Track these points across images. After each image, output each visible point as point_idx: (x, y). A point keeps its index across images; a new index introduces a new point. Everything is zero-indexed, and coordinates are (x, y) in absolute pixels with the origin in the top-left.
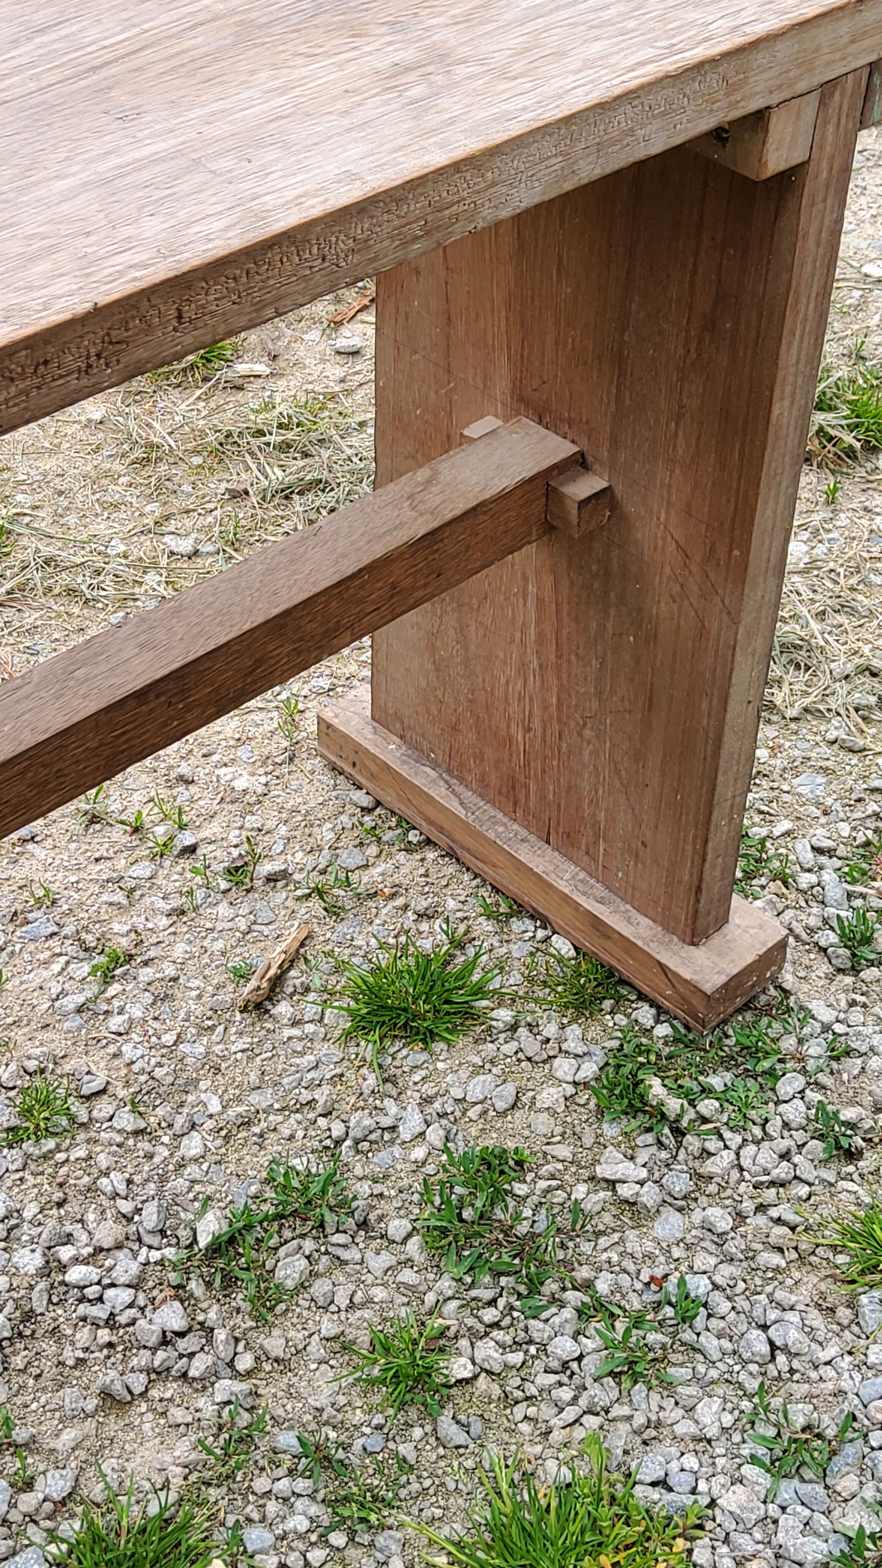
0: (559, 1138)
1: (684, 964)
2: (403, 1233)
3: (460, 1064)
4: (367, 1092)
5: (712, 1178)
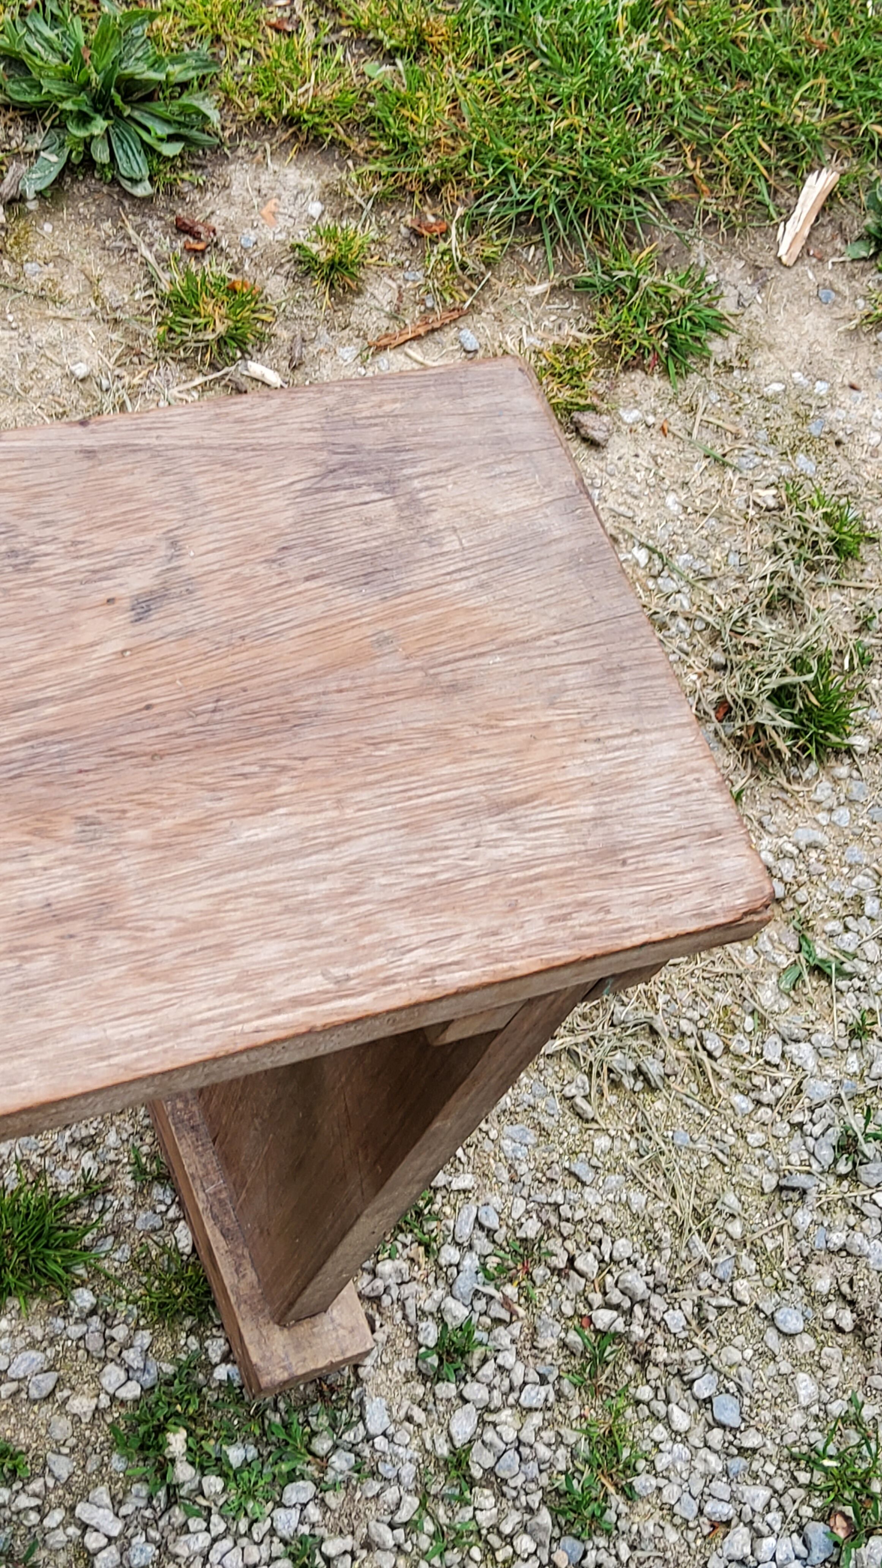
0: (67, 1451)
5: (177, 1556)
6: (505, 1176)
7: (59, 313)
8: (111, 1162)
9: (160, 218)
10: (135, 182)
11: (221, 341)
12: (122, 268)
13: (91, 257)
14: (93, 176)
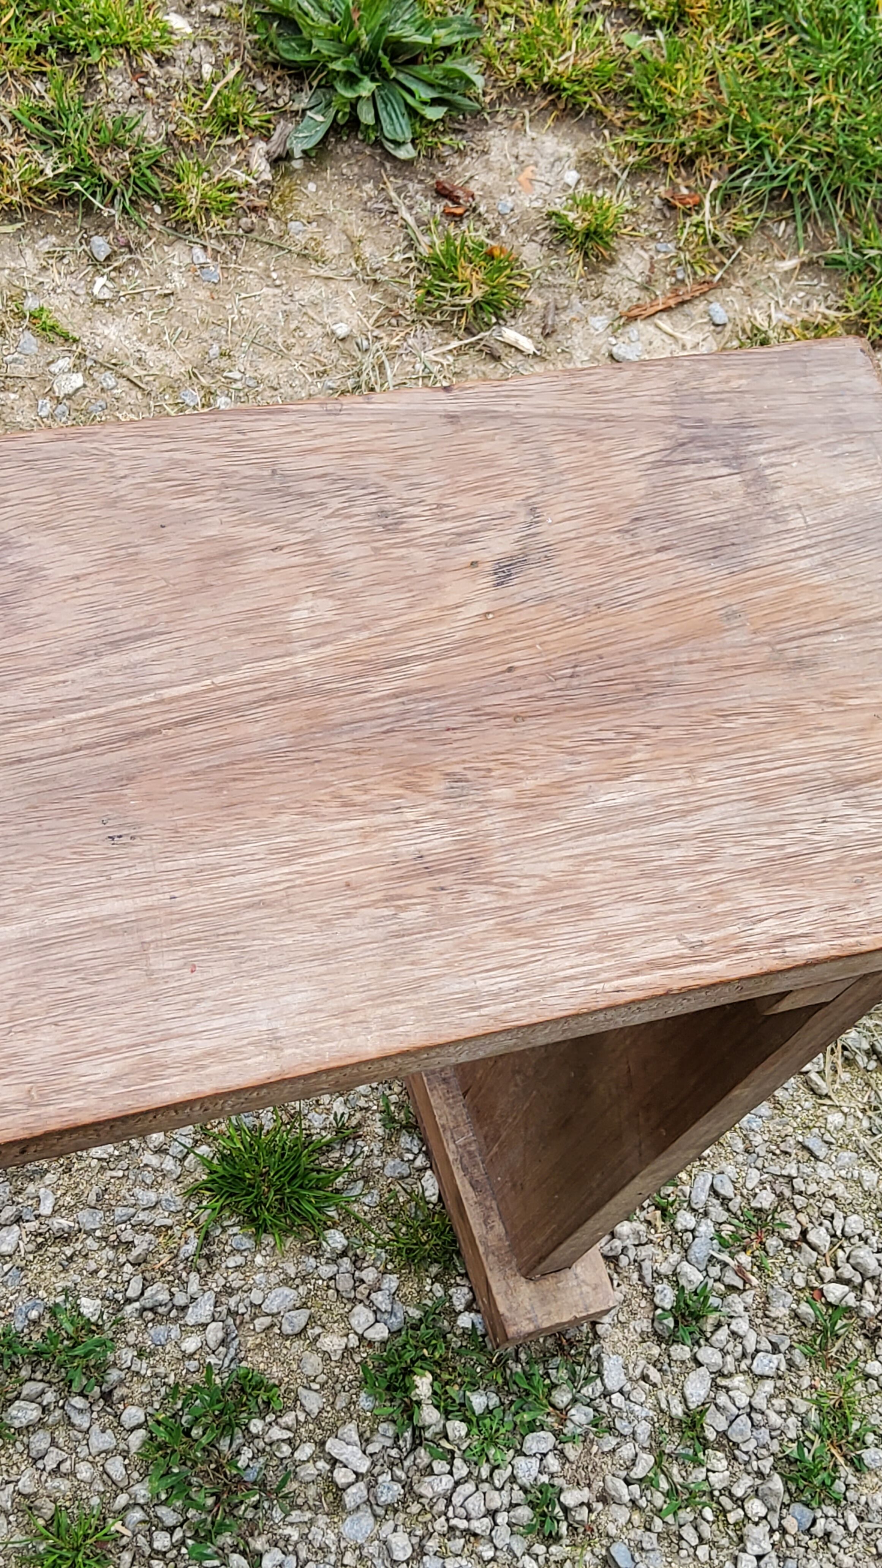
0: (317, 1387)
1: (506, 1293)
2: (134, 1422)
3: (276, 1267)
4: (182, 1256)
5: (421, 1497)
6: (740, 1147)
7: (321, 272)
8: (361, 1109)
9: (421, 182)
10: (398, 144)
11: (477, 306)
12: (383, 229)
13: (353, 217)
14: (356, 137)
